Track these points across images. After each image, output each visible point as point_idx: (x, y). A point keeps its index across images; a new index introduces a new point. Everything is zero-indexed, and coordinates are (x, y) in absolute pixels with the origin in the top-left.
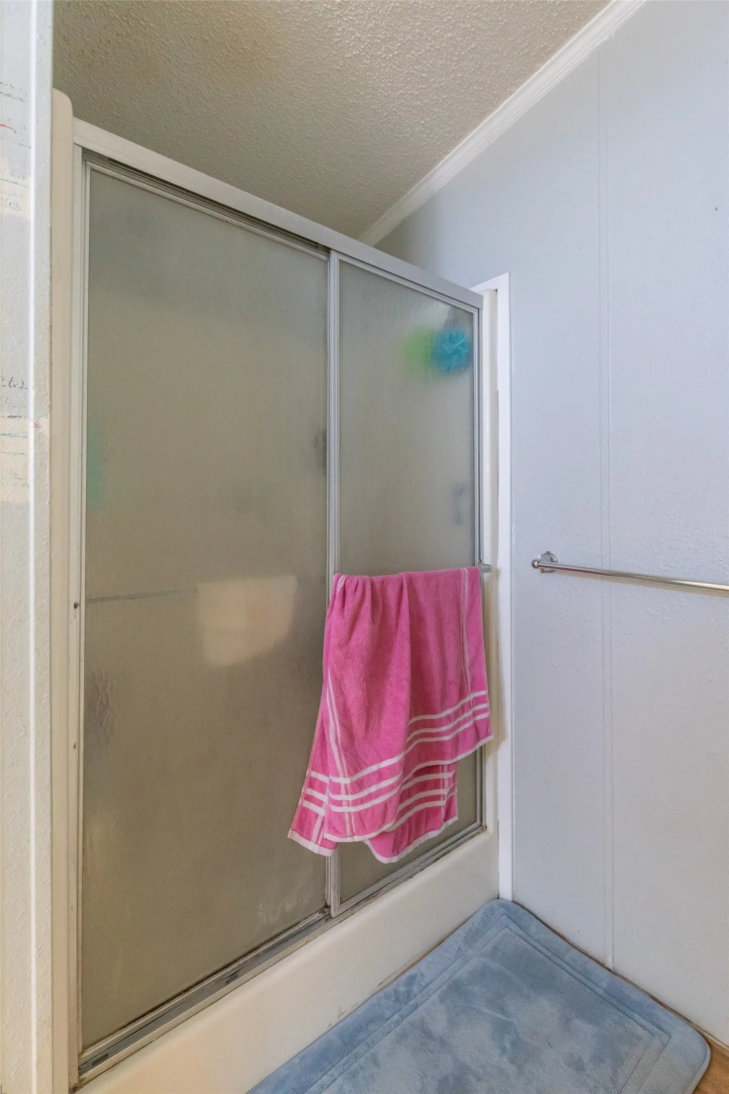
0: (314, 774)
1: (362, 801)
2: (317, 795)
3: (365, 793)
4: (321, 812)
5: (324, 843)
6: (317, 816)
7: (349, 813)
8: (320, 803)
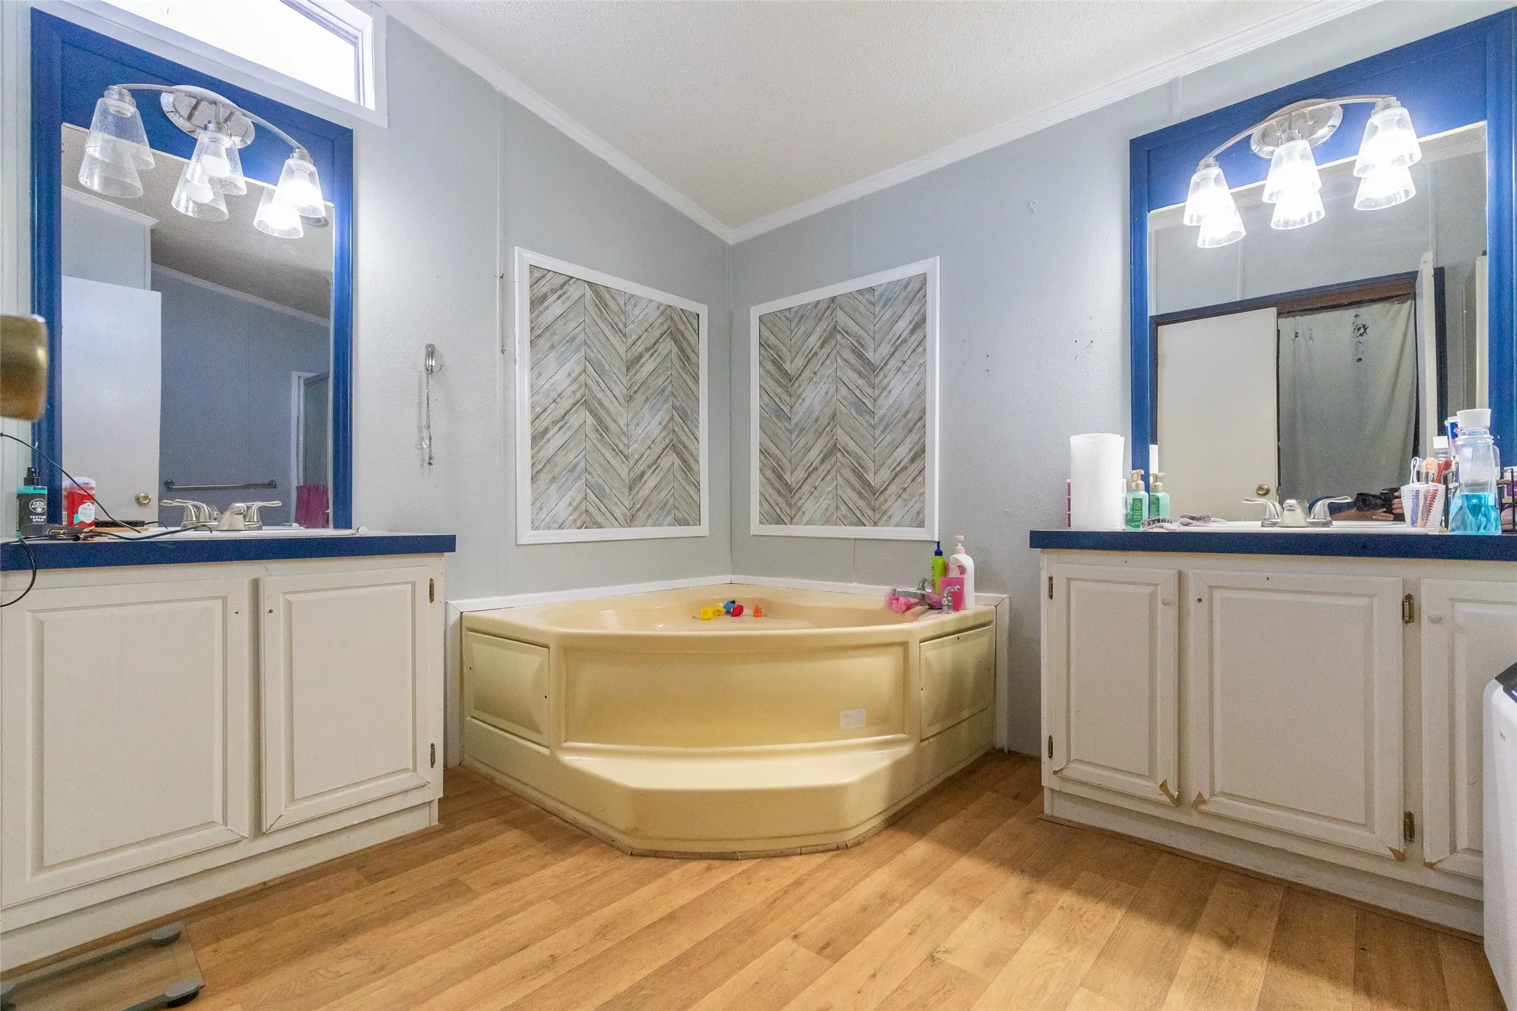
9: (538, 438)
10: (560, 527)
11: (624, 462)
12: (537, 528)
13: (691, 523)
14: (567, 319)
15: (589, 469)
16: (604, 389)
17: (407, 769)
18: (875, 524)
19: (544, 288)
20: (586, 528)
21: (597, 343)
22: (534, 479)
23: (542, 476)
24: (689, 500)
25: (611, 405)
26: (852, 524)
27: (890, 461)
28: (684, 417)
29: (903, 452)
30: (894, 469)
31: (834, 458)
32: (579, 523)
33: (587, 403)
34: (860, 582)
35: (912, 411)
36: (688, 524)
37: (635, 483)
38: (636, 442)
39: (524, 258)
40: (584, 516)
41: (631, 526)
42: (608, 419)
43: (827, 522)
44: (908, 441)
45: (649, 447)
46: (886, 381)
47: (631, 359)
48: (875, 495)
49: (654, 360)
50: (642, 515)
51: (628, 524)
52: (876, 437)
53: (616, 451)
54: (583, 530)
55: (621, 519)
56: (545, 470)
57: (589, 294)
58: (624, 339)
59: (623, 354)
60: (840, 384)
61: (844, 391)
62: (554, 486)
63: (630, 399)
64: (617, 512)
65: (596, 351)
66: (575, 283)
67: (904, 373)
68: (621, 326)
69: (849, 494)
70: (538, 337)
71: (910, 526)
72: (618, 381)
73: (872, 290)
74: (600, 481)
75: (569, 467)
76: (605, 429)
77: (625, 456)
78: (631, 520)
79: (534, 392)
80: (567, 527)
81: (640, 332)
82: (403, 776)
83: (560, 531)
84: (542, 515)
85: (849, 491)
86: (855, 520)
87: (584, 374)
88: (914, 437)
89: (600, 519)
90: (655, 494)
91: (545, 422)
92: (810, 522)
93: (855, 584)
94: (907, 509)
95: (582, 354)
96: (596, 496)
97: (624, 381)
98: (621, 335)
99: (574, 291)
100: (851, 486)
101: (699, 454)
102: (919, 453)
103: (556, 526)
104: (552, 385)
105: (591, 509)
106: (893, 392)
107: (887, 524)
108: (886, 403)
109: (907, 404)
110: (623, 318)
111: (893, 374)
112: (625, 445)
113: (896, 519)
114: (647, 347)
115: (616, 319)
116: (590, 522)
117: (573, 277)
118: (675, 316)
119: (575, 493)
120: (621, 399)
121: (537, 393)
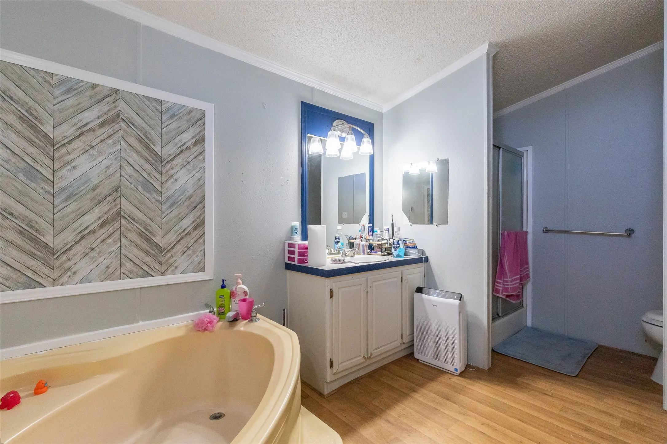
0: (497, 280)
1: (513, 284)
2: (498, 285)
3: (513, 283)
4: (501, 288)
5: (503, 295)
6: (500, 289)
7: (510, 287)
8: (500, 287)
18: (162, 274)
26: (138, 276)
27: (176, 228)
29: (187, 223)
30: (180, 234)
31: (118, 224)
34: (143, 320)
35: (194, 196)
43: (109, 277)
44: (191, 215)
46: (172, 172)
48: (162, 253)
52: (163, 210)
60: (124, 164)
61: (129, 170)
67: (188, 170)
69: (135, 253)
71: (193, 272)
85: (135, 250)
86: (141, 272)
88: (197, 213)
92: (85, 280)
93: (141, 323)
94: (190, 261)
100: (137, 246)
102: (200, 224)
106: (179, 180)
107: (173, 272)
108: (172, 188)
109: (190, 191)
111: (180, 168)
113: (180, 269)
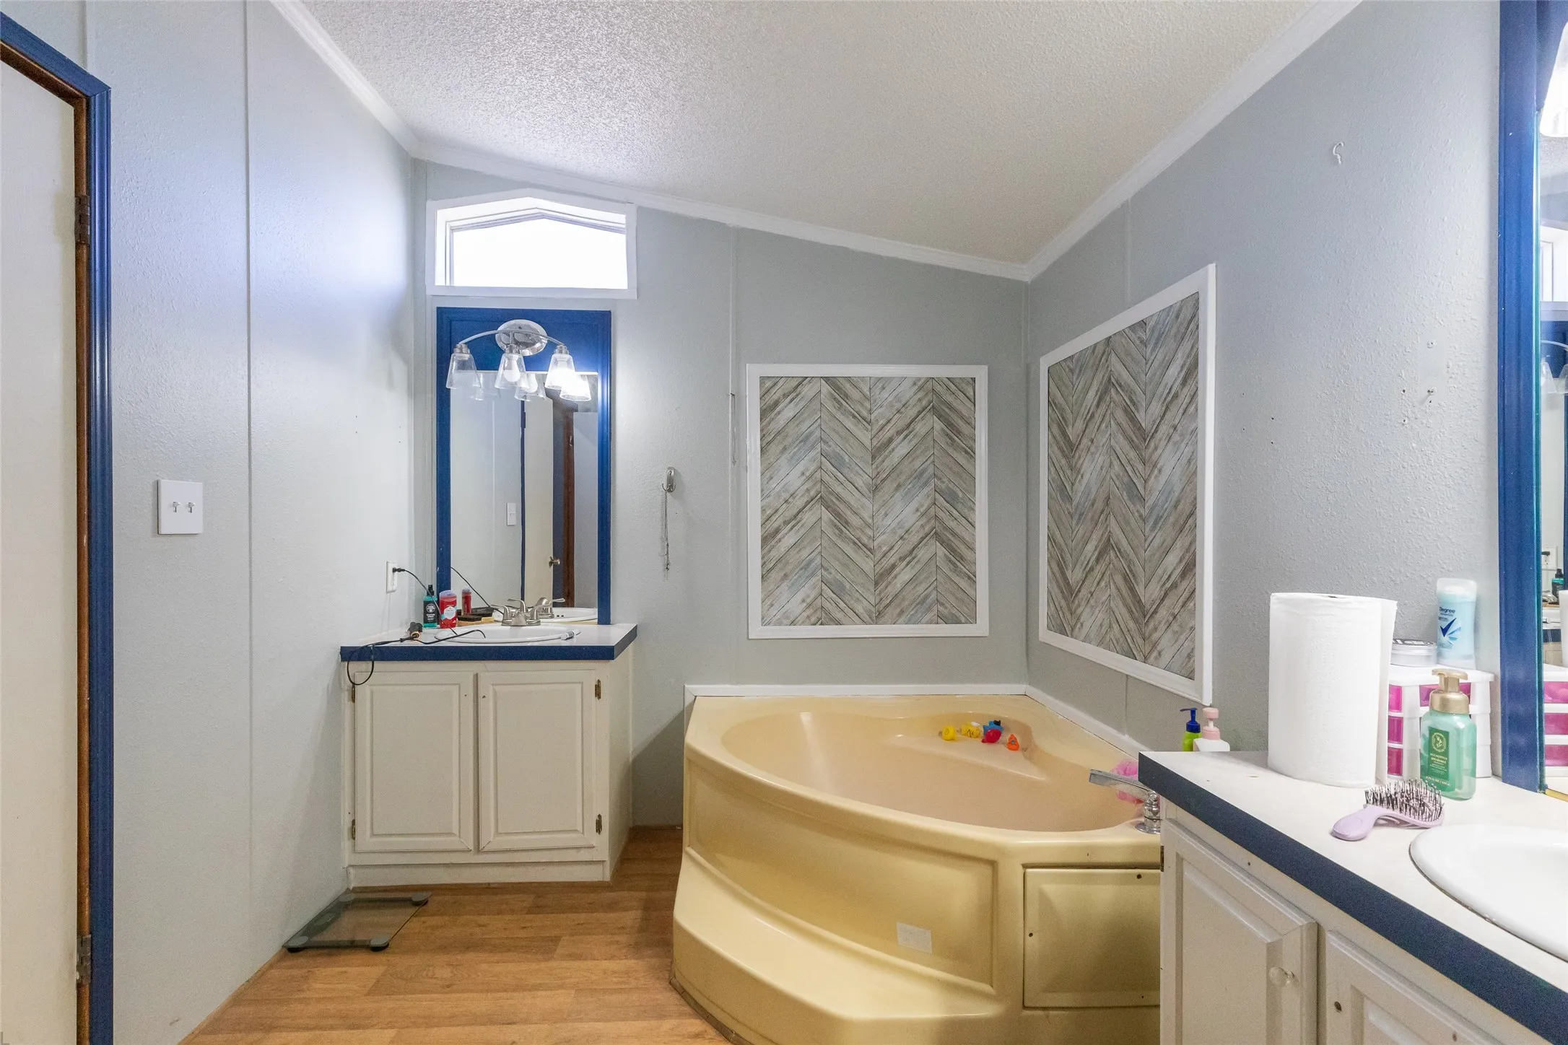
9: (768, 538)
10: (793, 623)
11: (868, 557)
12: (769, 624)
13: (963, 620)
14: (801, 419)
15: (826, 565)
16: (843, 482)
17: (576, 831)
19: (776, 394)
20: (821, 624)
21: (836, 437)
22: (764, 578)
23: (773, 574)
24: (960, 595)
25: (853, 498)
28: (951, 498)
32: (813, 619)
33: (825, 499)
36: (958, 622)
37: (881, 578)
38: (884, 533)
39: (754, 372)
40: (819, 612)
41: (876, 623)
42: (848, 513)
45: (901, 538)
47: (878, 445)
49: (910, 441)
50: (892, 611)
51: (873, 621)
53: (858, 545)
54: (818, 627)
55: (867, 618)
56: (777, 568)
57: (826, 388)
58: (869, 427)
59: (867, 443)
62: (785, 585)
63: (875, 489)
64: (860, 609)
65: (834, 446)
66: (810, 382)
68: (865, 413)
70: (769, 443)
72: (861, 472)
73: (1143, 323)
74: (838, 577)
75: (802, 565)
76: (844, 524)
77: (869, 550)
78: (877, 617)
79: (764, 494)
80: (800, 622)
81: (889, 415)
82: (574, 835)
83: (792, 627)
84: (773, 611)
87: (819, 470)
89: (839, 615)
90: (909, 588)
91: (776, 522)
95: (817, 451)
96: (833, 592)
97: (869, 471)
98: (865, 423)
99: (808, 391)
101: (974, 540)
103: (789, 621)
104: (783, 487)
105: (827, 605)
110: (867, 404)
112: (870, 537)
114: (899, 429)
115: (859, 407)
116: (826, 618)
117: (807, 377)
118: (938, 388)
119: (808, 590)
120: (865, 490)
121: (768, 496)
